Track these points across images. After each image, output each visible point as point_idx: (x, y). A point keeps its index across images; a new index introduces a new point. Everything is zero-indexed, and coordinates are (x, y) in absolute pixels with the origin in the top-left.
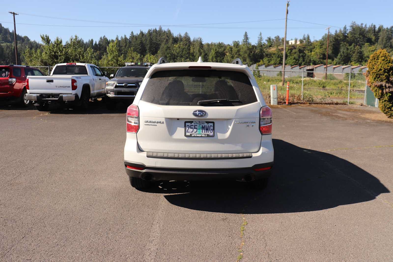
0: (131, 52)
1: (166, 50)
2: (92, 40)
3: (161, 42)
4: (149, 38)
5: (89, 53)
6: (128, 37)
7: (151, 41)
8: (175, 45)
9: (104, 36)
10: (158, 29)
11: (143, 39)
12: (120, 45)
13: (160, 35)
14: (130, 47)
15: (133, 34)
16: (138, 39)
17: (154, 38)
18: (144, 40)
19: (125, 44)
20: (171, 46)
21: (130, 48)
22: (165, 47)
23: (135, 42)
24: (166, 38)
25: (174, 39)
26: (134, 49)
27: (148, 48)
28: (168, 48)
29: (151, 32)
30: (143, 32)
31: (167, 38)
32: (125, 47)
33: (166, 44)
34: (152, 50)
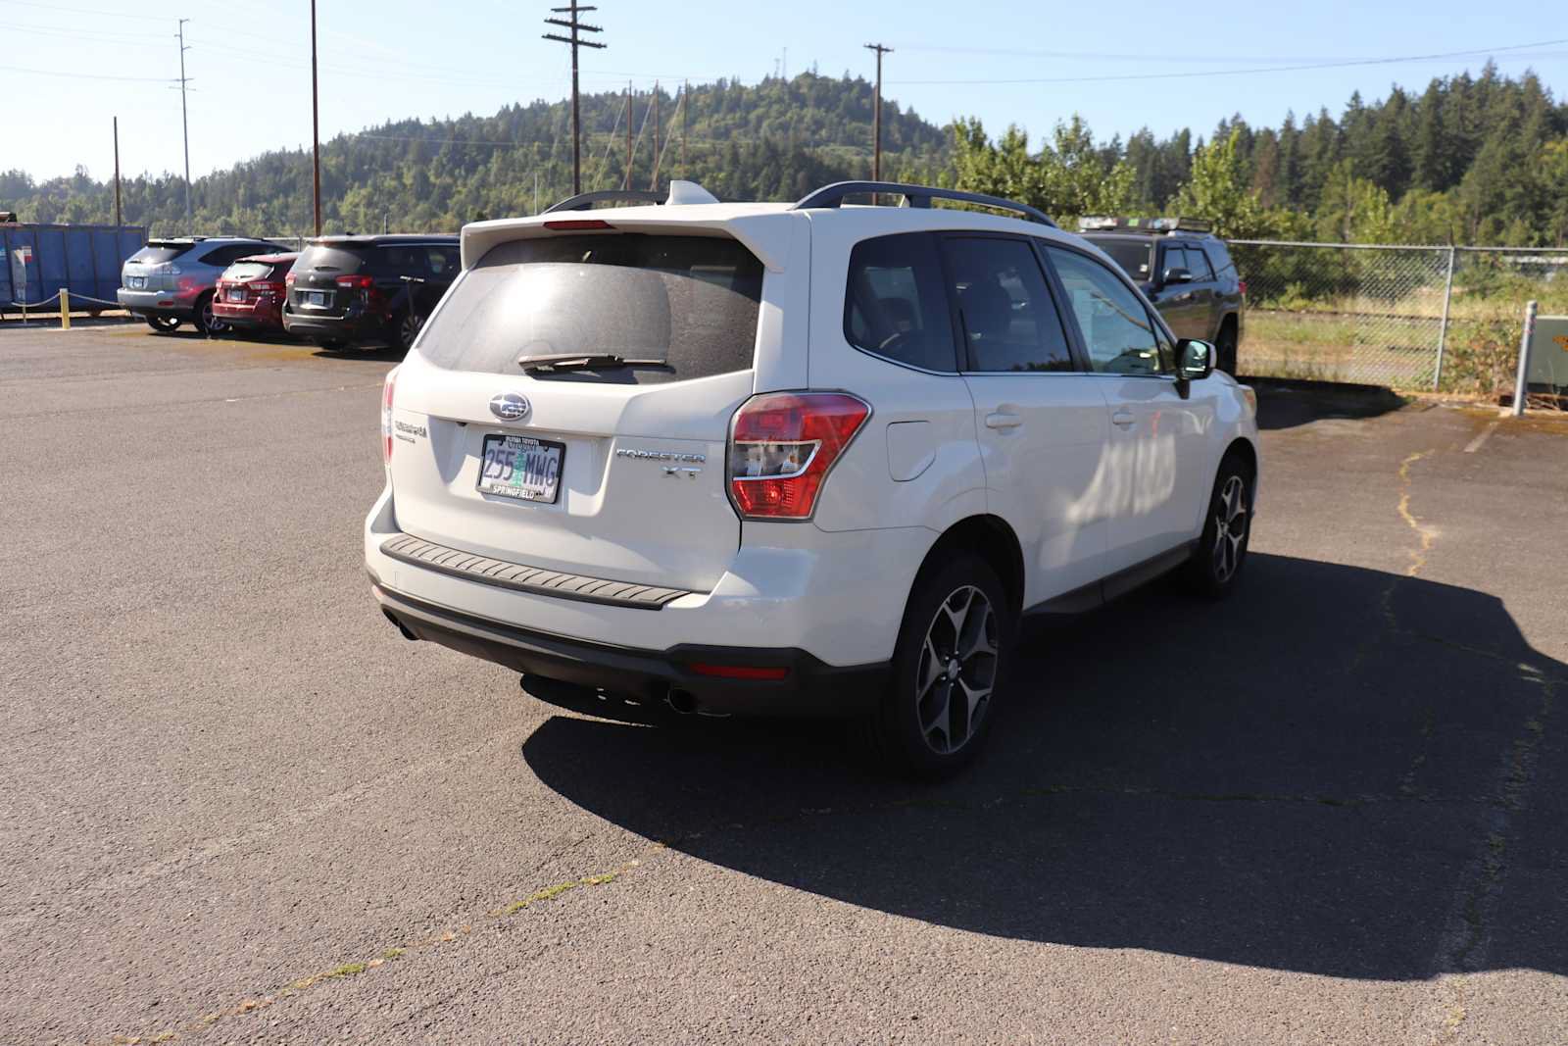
0: (1340, 178)
1: (1505, 167)
2: (1186, 134)
3: (1483, 136)
4: (1428, 118)
5: (1121, 185)
6: (1337, 117)
7: (1438, 128)
8: (1549, 146)
9: (1237, 117)
10: (1476, 76)
11: (1400, 121)
12: (1297, 152)
13: (1482, 103)
14: (1339, 156)
15: (1357, 102)
16: (1379, 123)
17: (1451, 118)
18: (1407, 126)
19: (1317, 148)
20: (1530, 149)
21: (1341, 160)
22: (1499, 156)
23: (1364, 136)
24: (1508, 115)
25: (1551, 118)
26: (1355, 166)
27: (1422, 162)
28: (1516, 158)
29: (1442, 88)
30: (1406, 91)
31: (1516, 113)
32: (1320, 156)
33: (1504, 138)
34: (1439, 168)
